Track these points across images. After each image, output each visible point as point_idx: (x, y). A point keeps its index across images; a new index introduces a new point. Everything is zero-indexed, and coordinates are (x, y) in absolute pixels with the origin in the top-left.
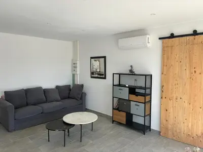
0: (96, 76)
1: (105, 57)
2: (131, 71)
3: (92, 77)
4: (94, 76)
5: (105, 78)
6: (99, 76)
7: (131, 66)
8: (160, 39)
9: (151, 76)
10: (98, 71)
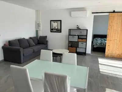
0: (55, 31)
1: (61, 21)
2: (78, 28)
3: (51, 32)
4: (53, 31)
5: (61, 32)
6: (57, 31)
7: (77, 26)
8: (92, 13)
9: (87, 30)
10: (56, 28)
